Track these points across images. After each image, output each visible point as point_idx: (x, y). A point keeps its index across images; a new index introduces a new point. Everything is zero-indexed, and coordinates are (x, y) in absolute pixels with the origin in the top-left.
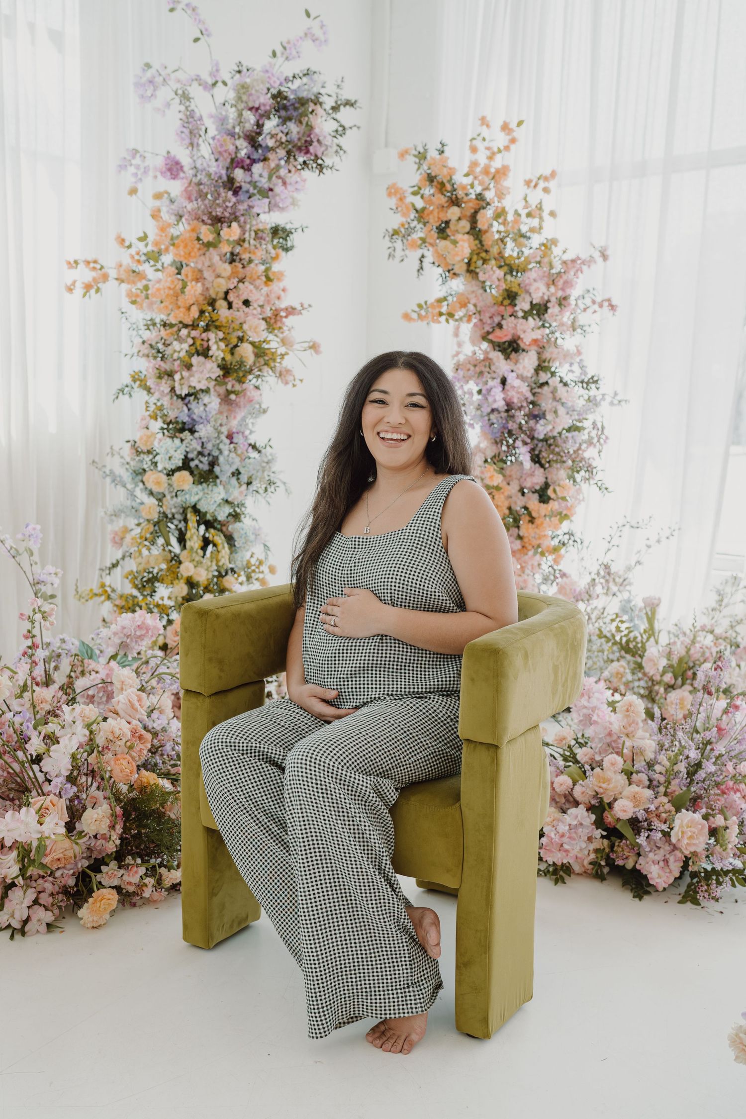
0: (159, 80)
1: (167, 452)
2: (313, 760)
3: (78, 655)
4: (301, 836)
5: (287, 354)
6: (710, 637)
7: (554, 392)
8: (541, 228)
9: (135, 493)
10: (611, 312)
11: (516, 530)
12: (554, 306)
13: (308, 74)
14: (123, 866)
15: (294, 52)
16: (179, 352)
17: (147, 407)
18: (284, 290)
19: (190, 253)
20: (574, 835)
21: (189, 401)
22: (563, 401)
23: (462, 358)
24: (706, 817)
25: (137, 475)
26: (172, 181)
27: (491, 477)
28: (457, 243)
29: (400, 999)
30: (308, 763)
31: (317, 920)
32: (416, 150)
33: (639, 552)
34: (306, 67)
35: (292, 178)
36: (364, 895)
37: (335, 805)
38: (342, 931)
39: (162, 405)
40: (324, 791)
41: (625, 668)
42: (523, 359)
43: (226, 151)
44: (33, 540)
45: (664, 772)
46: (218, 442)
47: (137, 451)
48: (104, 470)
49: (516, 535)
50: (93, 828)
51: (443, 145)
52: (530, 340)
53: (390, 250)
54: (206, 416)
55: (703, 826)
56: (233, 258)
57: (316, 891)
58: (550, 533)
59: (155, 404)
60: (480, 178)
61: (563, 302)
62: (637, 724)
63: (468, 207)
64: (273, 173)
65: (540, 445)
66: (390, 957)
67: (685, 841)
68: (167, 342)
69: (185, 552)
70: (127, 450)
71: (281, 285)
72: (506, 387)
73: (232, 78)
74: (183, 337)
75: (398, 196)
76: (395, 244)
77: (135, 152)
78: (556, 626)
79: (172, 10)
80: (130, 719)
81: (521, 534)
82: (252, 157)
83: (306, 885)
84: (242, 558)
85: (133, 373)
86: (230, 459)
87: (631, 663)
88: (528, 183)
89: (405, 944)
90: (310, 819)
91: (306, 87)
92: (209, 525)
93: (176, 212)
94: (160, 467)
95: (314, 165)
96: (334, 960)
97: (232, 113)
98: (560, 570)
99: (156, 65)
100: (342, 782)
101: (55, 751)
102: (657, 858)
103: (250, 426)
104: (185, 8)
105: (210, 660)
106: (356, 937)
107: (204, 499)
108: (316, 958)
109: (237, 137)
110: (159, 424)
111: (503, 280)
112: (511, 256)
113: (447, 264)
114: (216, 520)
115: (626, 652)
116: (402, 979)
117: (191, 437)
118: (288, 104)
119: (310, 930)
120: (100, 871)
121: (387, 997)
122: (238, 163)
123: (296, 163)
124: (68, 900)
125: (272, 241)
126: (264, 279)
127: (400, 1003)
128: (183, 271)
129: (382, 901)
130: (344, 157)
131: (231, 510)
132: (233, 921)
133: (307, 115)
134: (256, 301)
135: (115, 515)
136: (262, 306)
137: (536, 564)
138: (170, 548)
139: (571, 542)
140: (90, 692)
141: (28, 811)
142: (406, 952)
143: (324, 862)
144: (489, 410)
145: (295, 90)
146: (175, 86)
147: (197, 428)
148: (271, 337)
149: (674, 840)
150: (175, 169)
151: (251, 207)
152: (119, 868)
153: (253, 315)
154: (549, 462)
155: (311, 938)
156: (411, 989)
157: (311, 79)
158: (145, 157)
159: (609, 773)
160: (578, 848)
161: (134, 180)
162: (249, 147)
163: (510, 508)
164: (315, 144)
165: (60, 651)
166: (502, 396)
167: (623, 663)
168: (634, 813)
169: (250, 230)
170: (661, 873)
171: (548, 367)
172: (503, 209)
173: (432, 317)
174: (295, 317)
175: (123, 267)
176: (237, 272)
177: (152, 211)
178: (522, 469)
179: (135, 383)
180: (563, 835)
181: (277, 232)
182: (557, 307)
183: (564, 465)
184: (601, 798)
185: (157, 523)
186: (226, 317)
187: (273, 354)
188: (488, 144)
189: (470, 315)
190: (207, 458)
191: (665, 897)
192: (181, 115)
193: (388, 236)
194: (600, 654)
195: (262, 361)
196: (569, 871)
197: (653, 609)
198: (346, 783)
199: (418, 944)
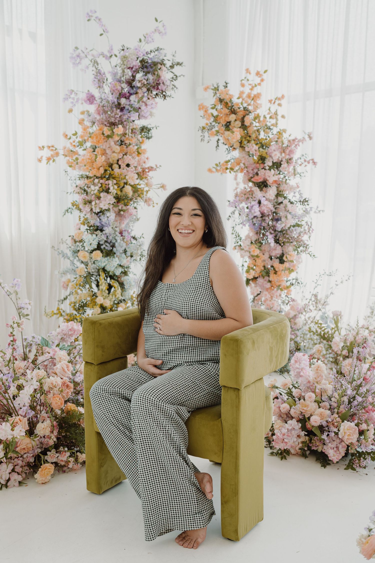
0: (82, 55)
3: (40, 345)
4: (139, 436)
5: (149, 190)
6: (367, 331)
7: (285, 207)
8: (277, 124)
9: (74, 262)
10: (314, 166)
11: (268, 278)
12: (284, 163)
13: (158, 50)
14: (58, 452)
15: (150, 39)
16: (94, 191)
17: (80, 219)
18: (147, 159)
19: (99, 141)
20: (290, 434)
21: (100, 216)
22: (290, 211)
23: (239, 190)
24: (357, 425)
25: (75, 253)
26: (90, 105)
27: (254, 251)
28: (234, 132)
29: (192, 520)
30: (142, 399)
31: (148, 480)
32: (213, 86)
33: (332, 288)
34: (157, 47)
35: (149, 102)
36: (172, 467)
37: (156, 420)
38: (161, 485)
40: (150, 413)
41: (322, 348)
42: (269, 191)
43: (116, 90)
44: (17, 286)
45: (336, 401)
46: (115, 235)
47: (75, 241)
48: (58, 251)
49: (268, 280)
50: (42, 432)
51: (227, 83)
52: (272, 181)
53: (202, 137)
54: (109, 223)
55: (355, 430)
56: (122, 143)
57: (147, 465)
58: (286, 279)
59: (84, 217)
60: (246, 99)
61: (289, 161)
62: (322, 377)
63: (240, 115)
64: (140, 100)
65: (279, 234)
66: (186, 498)
68: (89, 186)
69: (99, 291)
70: (69, 241)
71: (146, 156)
72: (261, 205)
73: (120, 53)
74: (96, 183)
75: (204, 110)
76: (204, 134)
77: (73, 91)
78: (271, 327)
79: (89, 20)
80: (62, 377)
81: (270, 280)
82: (130, 92)
83: (142, 462)
84: (129, 294)
85: (72, 202)
86: (121, 244)
87: (326, 345)
88: (270, 101)
89: (194, 492)
90: (143, 427)
91: (157, 56)
92: (112, 277)
93: (92, 121)
94: (86, 249)
96: (157, 500)
97: (119, 70)
98: (291, 298)
99: (81, 48)
100: (159, 409)
101: (22, 394)
102: (333, 446)
103: (131, 227)
104: (95, 19)
105: (97, 346)
106: (168, 488)
107: (108, 264)
108: (148, 499)
109: (122, 82)
110: (86, 227)
111: (258, 151)
112: (262, 138)
113: (230, 143)
114: (115, 275)
115: (324, 340)
116: (193, 510)
117: (101, 233)
118: (148, 65)
120: (47, 455)
121: (185, 519)
122: (123, 95)
123: (152, 95)
124: (30, 469)
125: (141, 134)
126: (137, 153)
127: (192, 522)
128: (96, 150)
129: (181, 469)
130: (176, 91)
131: (123, 270)
132: (112, 480)
133: (157, 71)
134: (133, 164)
135: (64, 274)
136: (136, 167)
138: (92, 289)
139: (296, 283)
140: (45, 363)
141: (6, 424)
142: (195, 496)
143: (151, 449)
144: (252, 217)
145: (151, 58)
146: (90, 57)
147: (104, 229)
148: (141, 182)
149: (340, 436)
150: (91, 99)
151: (130, 117)
152: (56, 453)
153: (131, 171)
154: (283, 243)
155: (145, 489)
156: (197, 515)
157: (159, 53)
158: (77, 94)
159: (308, 402)
160: (292, 441)
161: (72, 105)
162: (129, 87)
163: (264, 267)
164: (162, 84)
165: (32, 342)
166: (258, 209)
167: (322, 345)
168: (321, 423)
169: (129, 129)
170: (335, 454)
171: (282, 194)
172: (258, 115)
173: (223, 170)
174: (153, 172)
175: (66, 149)
176: (123, 150)
177: (80, 120)
178: (270, 247)
179: (73, 206)
180: (284, 435)
181: (144, 129)
182: (286, 164)
183: (291, 244)
184: (304, 415)
185: (85, 277)
186: (118, 173)
187: (142, 191)
188: (250, 82)
189: (242, 169)
190: (109, 244)
191: (337, 466)
192: (94, 72)
193: (200, 130)
194: (310, 341)
195: (137, 194)
196: (288, 453)
197: (337, 317)
198: (162, 409)
199: (201, 492)
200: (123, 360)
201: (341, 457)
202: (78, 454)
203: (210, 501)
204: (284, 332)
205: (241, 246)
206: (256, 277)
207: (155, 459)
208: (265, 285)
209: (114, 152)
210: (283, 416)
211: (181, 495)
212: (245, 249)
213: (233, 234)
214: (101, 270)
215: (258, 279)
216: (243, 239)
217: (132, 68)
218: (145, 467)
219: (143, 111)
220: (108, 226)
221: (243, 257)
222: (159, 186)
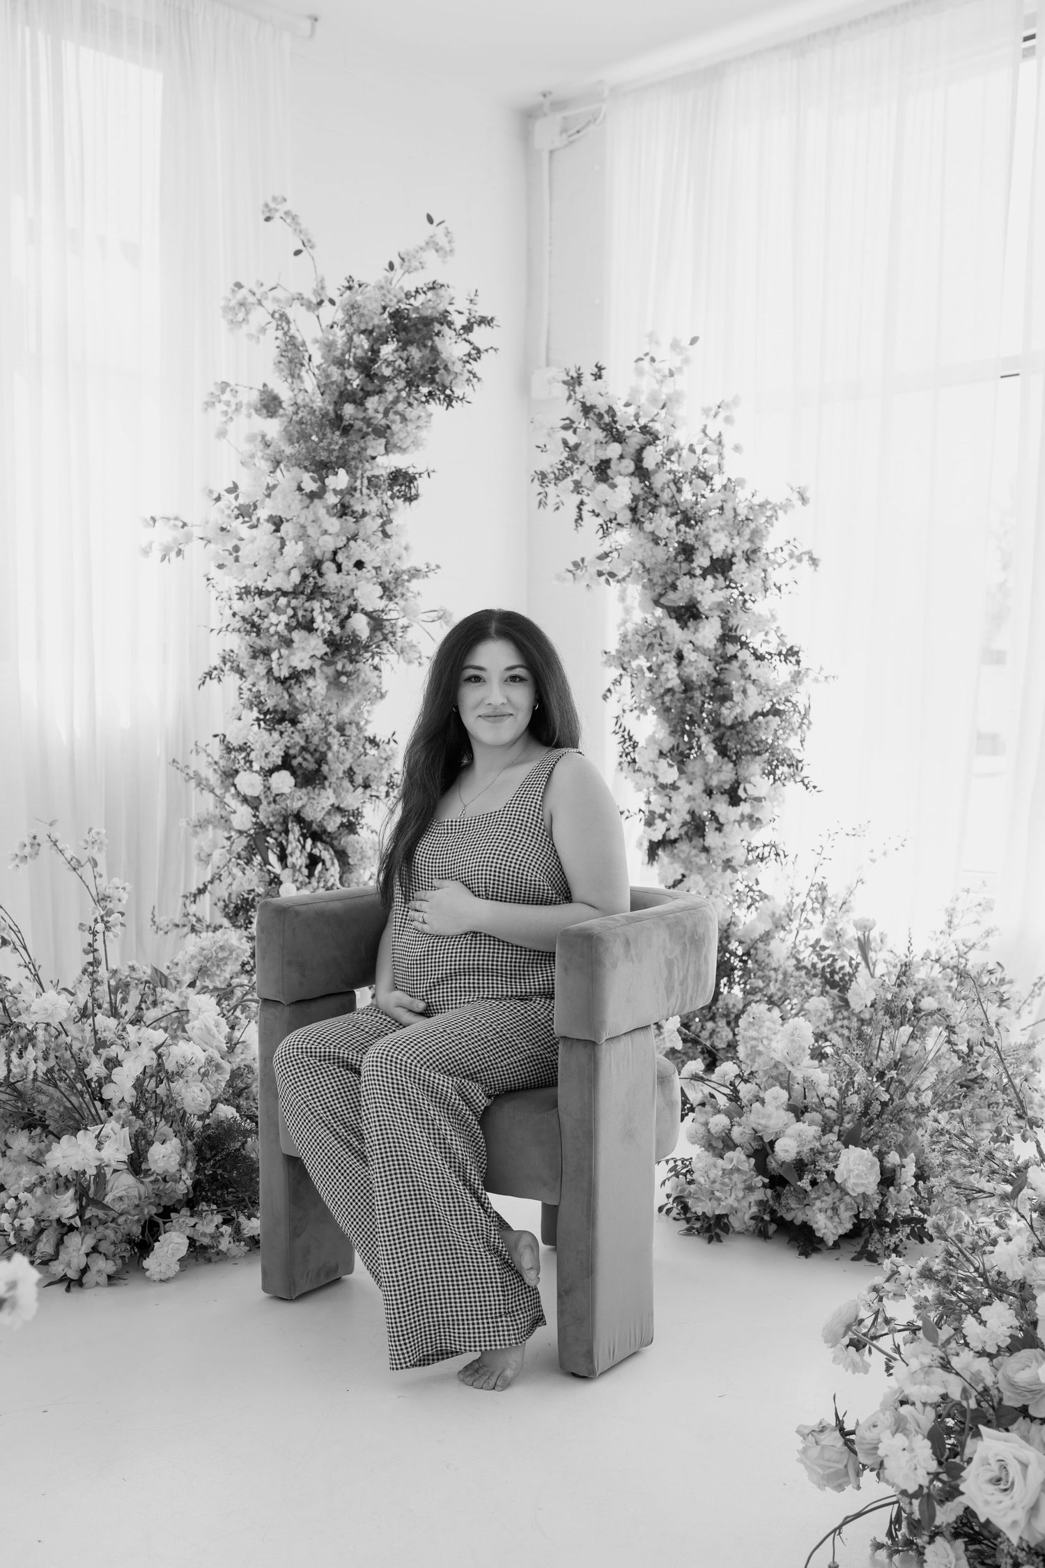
0: (251, 299)
2: (389, 1058)
3: (149, 983)
4: (377, 1142)
5: (410, 625)
7: (744, 665)
8: (720, 466)
9: (225, 800)
10: (813, 567)
11: (701, 840)
12: (740, 561)
13: (433, 288)
14: (196, 1213)
15: (415, 263)
16: (277, 625)
17: (241, 694)
18: (406, 548)
19: (289, 506)
20: (726, 1180)
21: (290, 686)
22: (753, 678)
23: (630, 627)
24: (881, 1155)
25: (227, 776)
26: (269, 420)
27: (664, 773)
28: (616, 486)
29: (492, 1329)
30: (384, 1061)
31: (396, 1237)
32: (568, 374)
33: (861, 868)
34: (432, 280)
35: (411, 413)
36: (448, 1209)
37: (414, 1106)
38: (424, 1250)
39: (259, 691)
40: (402, 1090)
41: (825, 1005)
42: (704, 627)
43: (332, 383)
44: (96, 846)
45: (834, 1104)
46: (325, 734)
47: (228, 748)
48: (187, 771)
49: (700, 846)
50: (161, 1164)
51: (600, 369)
52: (710, 604)
53: (541, 496)
54: (311, 703)
55: (873, 1165)
56: (343, 510)
57: (394, 1204)
58: (745, 844)
59: (250, 690)
60: (646, 406)
61: (752, 557)
62: (804, 1050)
63: (633, 444)
64: (390, 407)
65: (728, 733)
66: (479, 1281)
68: (263, 614)
69: (287, 871)
70: (216, 749)
71: (404, 542)
72: (686, 662)
73: (341, 295)
74: (282, 607)
75: (545, 431)
76: (547, 489)
77: (227, 384)
78: (672, 917)
79: (268, 219)
80: (206, 1047)
81: (707, 844)
82: (365, 389)
83: (383, 1198)
84: (357, 879)
85: (222, 652)
86: (341, 755)
88: (706, 411)
89: (497, 1267)
90: (387, 1123)
91: (431, 304)
92: (317, 837)
93: (272, 458)
94: (256, 767)
95: (442, 397)
96: (416, 1283)
97: (340, 336)
98: (760, 891)
99: (249, 284)
100: (422, 1082)
101: (117, 1076)
102: (824, 1205)
103: (366, 715)
104: (283, 216)
105: (290, 963)
106: (441, 1257)
107: (309, 804)
108: (395, 1279)
109: (346, 365)
110: (255, 714)
111: (675, 531)
112: (686, 500)
113: (609, 512)
114: (325, 831)
115: (831, 987)
116: (494, 1306)
117: (292, 729)
118: (409, 324)
119: (389, 1248)
120: (170, 1218)
122: (349, 396)
123: (417, 396)
124: (132, 1248)
125: (391, 490)
126: (380, 534)
127: (492, 1334)
128: (283, 528)
129: (468, 1216)
130: (478, 385)
131: (345, 820)
132: (319, 1270)
133: (431, 338)
134: (371, 561)
135: (200, 826)
136: (377, 569)
137: (727, 883)
138: (268, 867)
139: (773, 856)
141: (85, 1134)
142: (498, 1276)
143: (403, 1171)
144: (662, 691)
145: (418, 308)
146: (270, 306)
147: (300, 717)
148: (392, 605)
149: (838, 1179)
150: (272, 406)
151: (365, 449)
152: (192, 1216)
153: (367, 579)
154: (736, 754)
155: (390, 1257)
156: (504, 1319)
157: (437, 295)
158: (236, 392)
159: (770, 1108)
160: (733, 1197)
161: (224, 419)
162: (362, 376)
163: (692, 813)
164: (442, 371)
165: (129, 979)
166: (676, 672)
167: (825, 999)
168: (798, 1153)
169: (362, 477)
170: (829, 1222)
171: (735, 636)
172: (677, 444)
173: (592, 577)
174: (420, 580)
175: (210, 524)
176: (348, 528)
177: (243, 457)
178: (707, 764)
179: (225, 664)
180: (714, 1182)
181: (398, 478)
182: (744, 561)
183: (758, 758)
184: (761, 1138)
185: (253, 838)
186: (334, 583)
187: (393, 626)
188: (657, 365)
189: (639, 575)
190: (312, 754)
191: (836, 1253)
192: (278, 343)
193: (536, 480)
194: (797, 989)
195: (379, 635)
196: (726, 1228)
197: (867, 934)
198: (427, 1083)
199: (510, 1267)
200: (346, 999)
201: (841, 1232)
202: (242, 1219)
203: (534, 1292)
204: (701, 930)
205: (634, 761)
206: (672, 838)
208: (693, 859)
209: (325, 532)
210: (715, 1144)
211: (468, 1273)
212: (645, 770)
213: (616, 733)
214: (291, 818)
215: (677, 845)
216: (640, 745)
217: (371, 332)
218: (390, 1210)
219: (397, 434)
220: (310, 710)
221: (640, 790)
222: (435, 614)
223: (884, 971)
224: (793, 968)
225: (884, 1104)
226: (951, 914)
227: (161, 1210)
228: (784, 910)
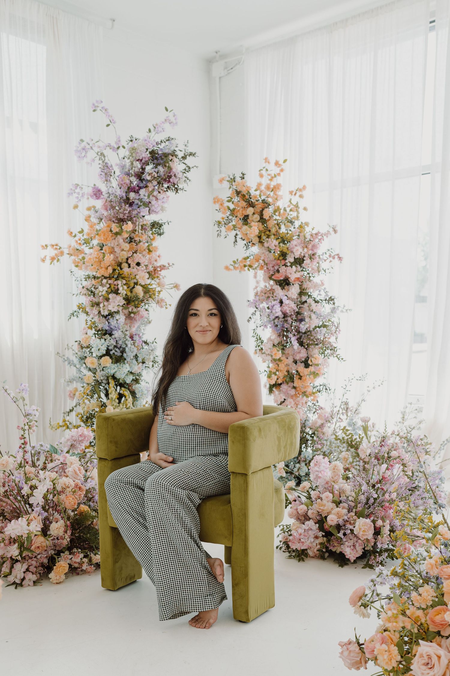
0: (88, 147)
1: (97, 346)
2: (157, 482)
3: (49, 452)
4: (152, 520)
5: (161, 291)
7: (310, 305)
8: (298, 217)
9: (81, 370)
10: (340, 261)
11: (292, 383)
12: (307, 259)
13: (169, 140)
14: (72, 553)
15: (160, 129)
16: (102, 292)
17: (87, 322)
18: (159, 257)
19: (106, 239)
20: (306, 534)
21: (109, 318)
22: (314, 311)
23: (259, 289)
24: (374, 522)
25: (82, 359)
26: (97, 200)
27: (275, 354)
28: (251, 227)
29: (204, 602)
30: (155, 484)
32: (229, 177)
33: (363, 394)
34: (168, 136)
35: (160, 196)
36: (183, 549)
37: (168, 504)
39: (95, 321)
40: (163, 497)
41: (348, 455)
42: (292, 289)
43: (125, 183)
44: (24, 392)
45: (353, 500)
46: (125, 340)
47: (82, 347)
48: (64, 357)
49: (292, 386)
50: (56, 532)
51: (243, 174)
52: (294, 278)
53: (218, 232)
54: (118, 326)
55: (371, 526)
56: (131, 240)
57: (160, 547)
58: (311, 385)
59: (91, 321)
60: (264, 191)
61: (313, 257)
62: (339, 476)
63: (259, 208)
64: (151, 194)
66: (198, 581)
67: (361, 533)
68: (96, 287)
69: (109, 401)
70: (76, 347)
71: (158, 254)
72: (283, 305)
73: (128, 144)
74: (104, 284)
75: (220, 203)
76: (221, 229)
77: (77, 185)
78: (279, 418)
79: (94, 111)
80: (75, 480)
81: (295, 385)
82: (139, 185)
83: (155, 544)
84: (140, 404)
85: (78, 304)
86: (132, 349)
87: (354, 453)
88: (291, 193)
89: (205, 574)
90: (156, 511)
91: (168, 147)
92: (122, 385)
93: (99, 217)
94: (94, 355)
95: (173, 188)
96: (170, 582)
97: (127, 162)
98: (319, 406)
99: (87, 140)
100: (172, 493)
101: (36, 493)
102: (349, 544)
103: (142, 331)
105: (111, 442)
107: (118, 371)
108: (161, 580)
109: (130, 175)
110: (93, 331)
111: (278, 246)
112: (283, 233)
113: (248, 239)
114: (125, 383)
115: (351, 447)
116: (204, 592)
117: (110, 338)
118: (158, 156)
119: (158, 567)
120: (60, 556)
121: (197, 601)
122: (132, 189)
123: (162, 188)
124: (44, 569)
125: (152, 230)
126: (147, 251)
127: (204, 604)
128: (104, 248)
129: (193, 552)
130: (189, 183)
131: (134, 378)
132: (127, 577)
133: (168, 163)
134: (143, 263)
135: (70, 382)
136: (146, 266)
137: (304, 402)
138: (101, 399)
139: (324, 390)
141: (22, 519)
142: (206, 578)
143: (164, 532)
144: (274, 317)
145: (162, 149)
146: (96, 149)
147: (113, 333)
148: (153, 282)
149: (355, 532)
150: (98, 194)
151: (139, 213)
152: (70, 554)
153: (142, 270)
154: (307, 345)
155: (159, 571)
156: (209, 597)
157: (170, 143)
158: (82, 188)
159: (324, 502)
160: (309, 541)
162: (138, 180)
163: (288, 371)
164: (173, 177)
165: (40, 450)
166: (280, 309)
167: (349, 453)
168: (337, 521)
169: (139, 225)
170: (352, 552)
171: (306, 293)
172: (278, 207)
173: (241, 268)
174: (165, 271)
175: (72, 247)
176: (133, 248)
177: (86, 217)
178: (294, 350)
179: (80, 309)
180: (300, 535)
181: (156, 225)
182: (309, 259)
183: (317, 346)
184: (321, 515)
185: (93, 386)
186: (127, 272)
187: (154, 291)
188: (269, 172)
189: (262, 266)
190: (119, 349)
191: (355, 565)
192: (100, 166)
193: (216, 225)
194: (336, 448)
195: (148, 295)
196: (307, 555)
197: (366, 423)
198: (174, 494)
199: (212, 575)
200: (136, 457)
201: (358, 556)
202: (92, 555)
203: (222, 586)
204: (292, 424)
205: (262, 349)
206: (280, 383)
207: (168, 542)
208: (289, 392)
209: (123, 250)
210: (300, 518)
211: (193, 577)
213: (253, 337)
215: (281, 386)
216: (264, 342)
217: (141, 160)
218: (158, 550)
219: (154, 205)
220: (118, 329)
221: (264, 362)
222: (172, 285)
223: (375, 440)
224: (334, 440)
225: (375, 499)
226: (404, 414)
227: (56, 552)
228: (330, 414)
